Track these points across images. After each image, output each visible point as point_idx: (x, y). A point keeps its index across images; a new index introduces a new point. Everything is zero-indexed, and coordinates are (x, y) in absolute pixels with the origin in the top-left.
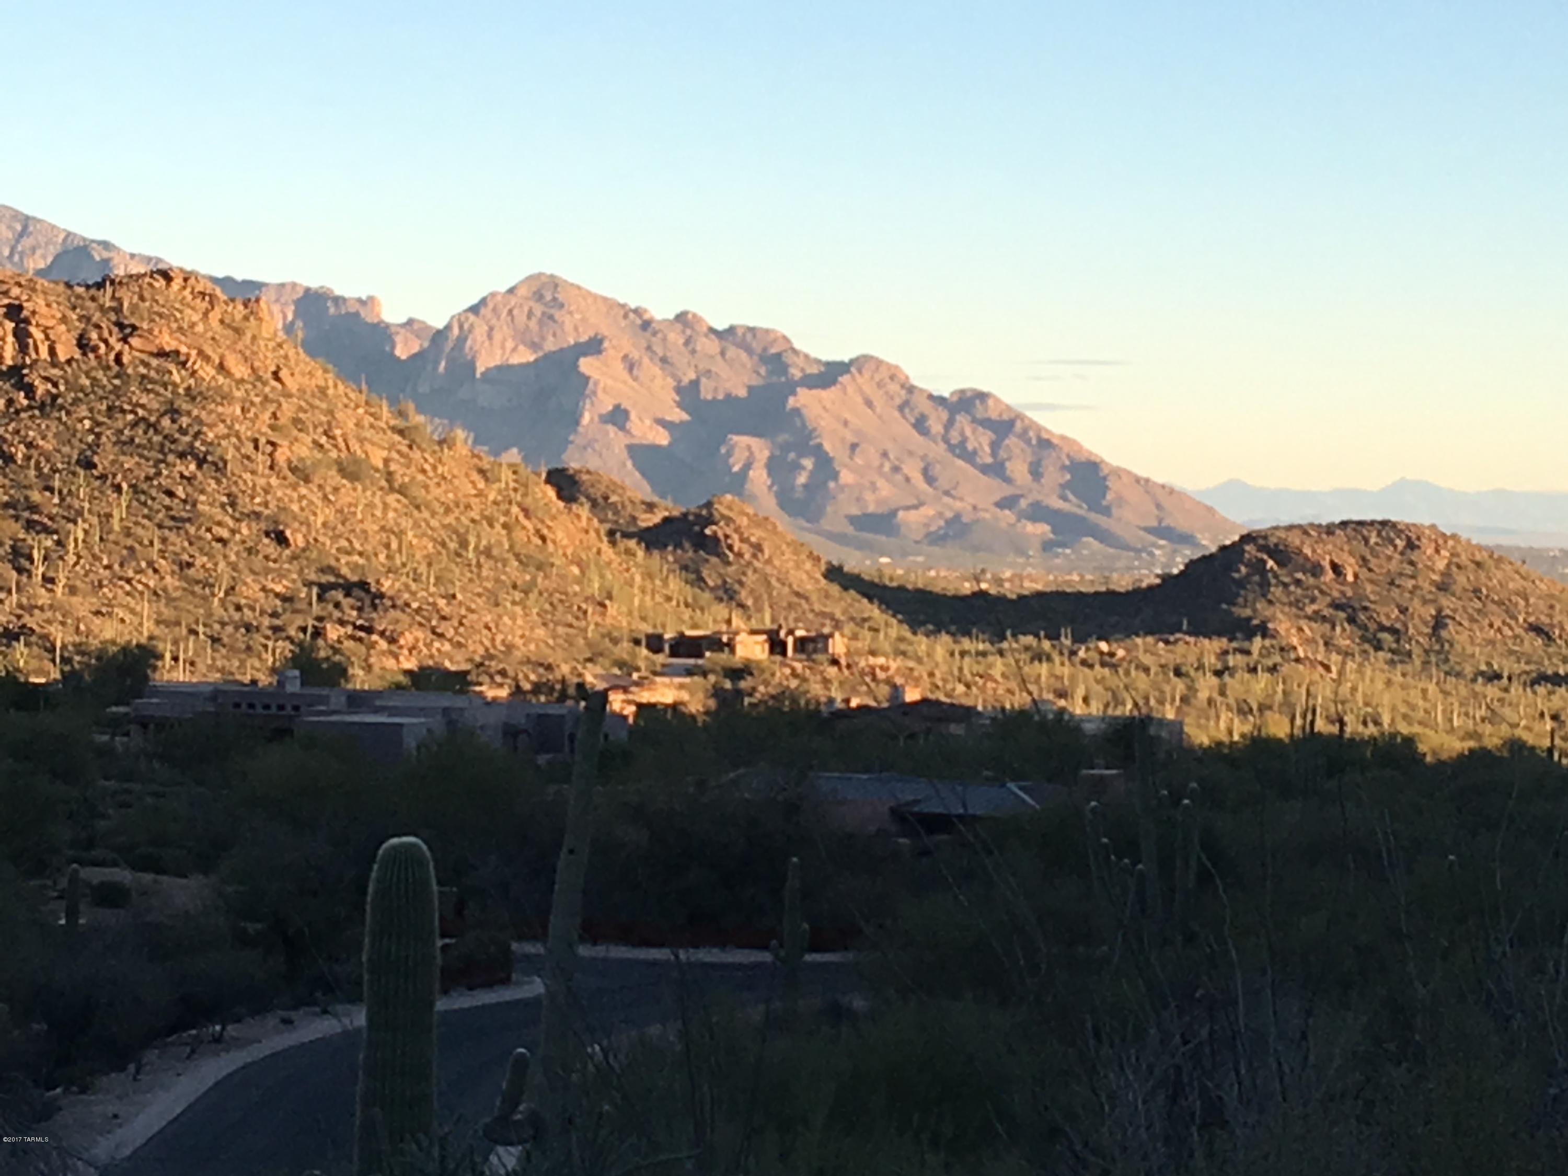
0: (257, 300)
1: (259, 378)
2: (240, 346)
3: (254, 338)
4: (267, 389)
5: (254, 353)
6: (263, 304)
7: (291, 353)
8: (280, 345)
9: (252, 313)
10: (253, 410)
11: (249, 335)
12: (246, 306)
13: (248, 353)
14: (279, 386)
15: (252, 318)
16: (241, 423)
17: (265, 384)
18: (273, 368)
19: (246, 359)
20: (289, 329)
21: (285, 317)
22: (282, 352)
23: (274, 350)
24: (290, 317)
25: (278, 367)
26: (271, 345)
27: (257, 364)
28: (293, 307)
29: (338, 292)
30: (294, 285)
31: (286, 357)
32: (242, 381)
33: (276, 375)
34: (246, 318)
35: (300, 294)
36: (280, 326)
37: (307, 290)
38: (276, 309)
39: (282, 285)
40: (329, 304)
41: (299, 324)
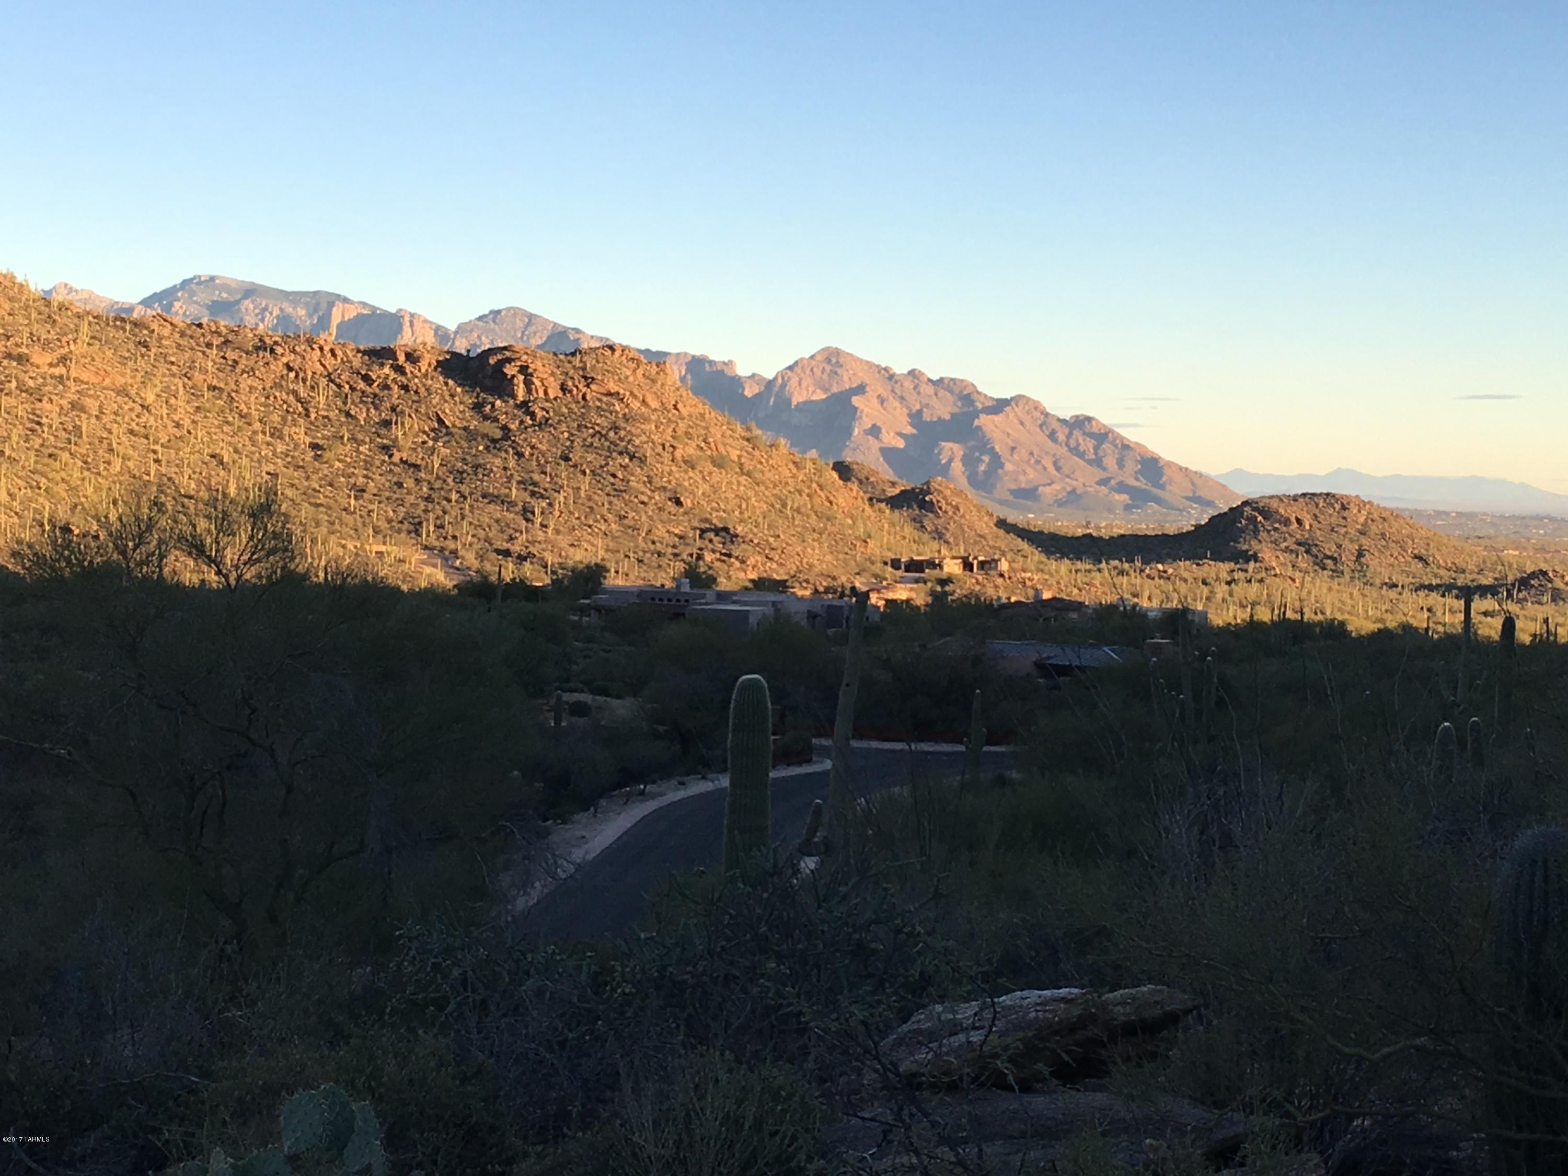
0: (665, 363)
1: (665, 408)
2: (654, 389)
3: (663, 385)
4: (670, 415)
5: (663, 394)
6: (667, 365)
7: (684, 394)
8: (678, 389)
9: (662, 370)
10: (662, 427)
11: (660, 383)
12: (658, 366)
13: (659, 393)
14: (677, 413)
15: (661, 373)
16: (655, 435)
17: (669, 412)
18: (673, 402)
19: (658, 398)
20: (683, 379)
21: (680, 372)
22: (679, 393)
23: (674, 392)
24: (683, 372)
25: (677, 402)
26: (673, 389)
27: (664, 400)
28: (685, 367)
29: (711, 358)
30: (686, 354)
31: (681, 396)
32: (655, 410)
33: (675, 407)
34: (658, 373)
35: (690, 359)
36: (677, 378)
37: (693, 357)
38: (675, 367)
39: (678, 354)
40: (707, 365)
41: (689, 377)
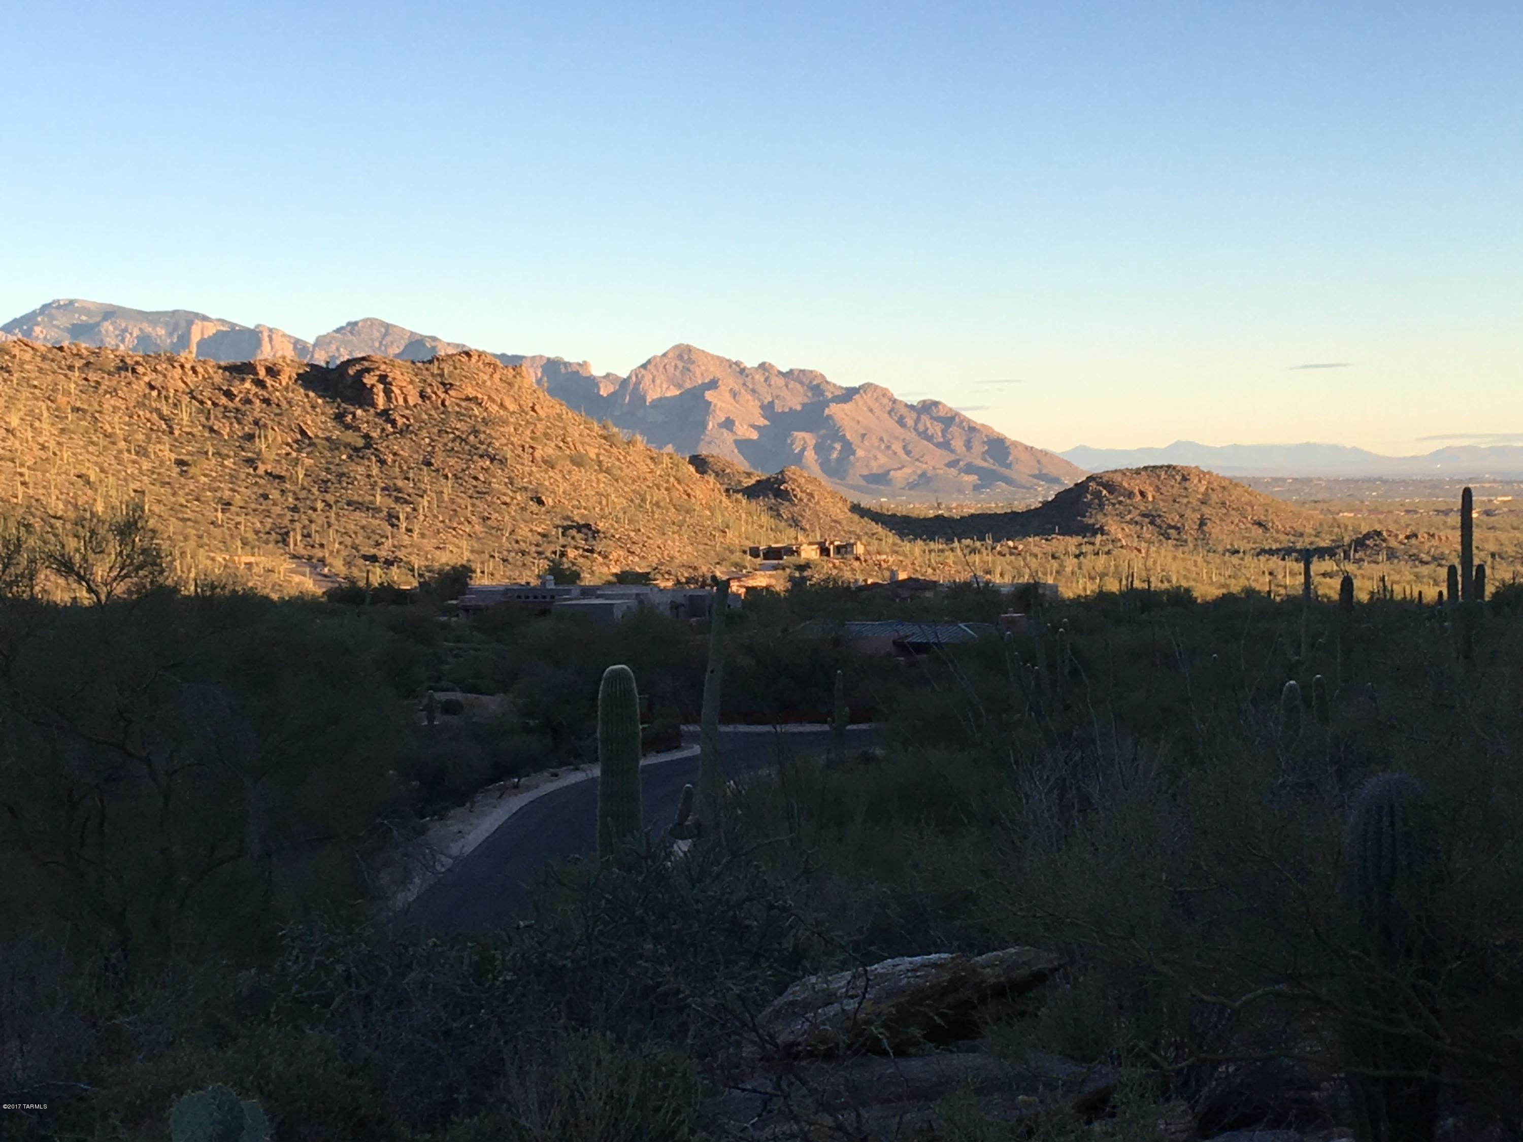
0: (521, 366)
1: (523, 411)
2: (512, 393)
3: (520, 387)
4: (528, 417)
5: (520, 397)
6: (523, 368)
7: (541, 395)
8: (535, 391)
9: (518, 373)
10: (521, 429)
11: (516, 386)
12: (514, 370)
13: (516, 396)
14: (535, 414)
15: (518, 377)
16: (514, 437)
17: (527, 413)
18: (531, 405)
19: (516, 400)
20: (539, 382)
21: (536, 374)
22: (535, 395)
23: (531, 394)
24: (539, 375)
25: (534, 404)
26: (529, 391)
27: (522, 402)
28: (541, 370)
29: (566, 360)
30: (541, 357)
31: (538, 398)
32: (514, 412)
33: (533, 409)
34: (515, 377)
35: (545, 361)
36: (534, 380)
37: (549, 359)
38: (531, 371)
39: (534, 357)
40: (562, 366)
41: (545, 379)
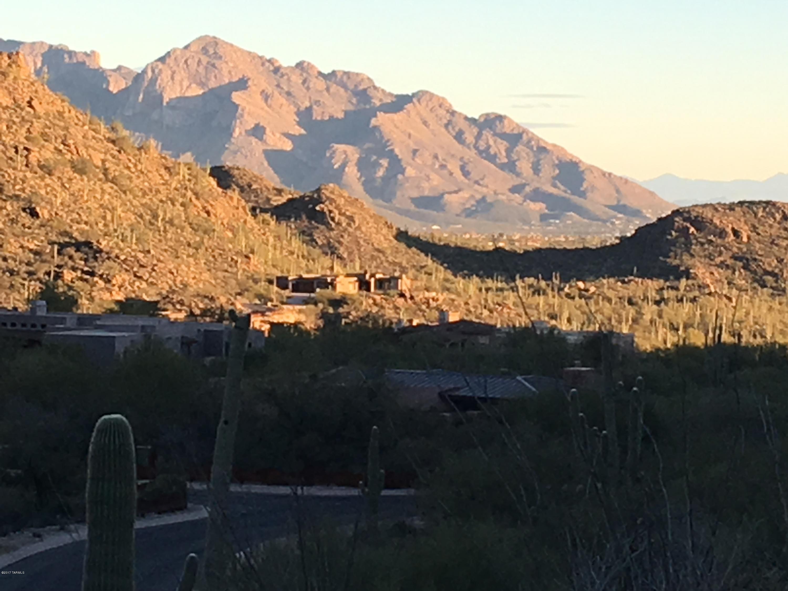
0: (17, 53)
1: (19, 106)
2: (6, 84)
3: (15, 78)
4: (24, 114)
5: (15, 89)
6: (21, 56)
7: (40, 88)
8: (32, 84)
9: (14, 62)
10: (15, 127)
11: (12, 77)
12: (9, 58)
13: (11, 89)
14: (32, 111)
15: (14, 66)
16: (6, 136)
17: (22, 109)
18: (28, 99)
19: (10, 93)
20: (38, 72)
21: (35, 64)
22: (34, 88)
23: (28, 87)
24: (39, 65)
25: (31, 99)
26: (27, 83)
27: (17, 96)
28: (41, 58)
29: (71, 48)
30: (42, 43)
31: (36, 91)
32: (7, 107)
33: (30, 104)
34: (9, 65)
35: (46, 49)
36: (32, 71)
37: (51, 46)
38: (30, 59)
39: (34, 43)
40: (66, 56)
41: (45, 69)
